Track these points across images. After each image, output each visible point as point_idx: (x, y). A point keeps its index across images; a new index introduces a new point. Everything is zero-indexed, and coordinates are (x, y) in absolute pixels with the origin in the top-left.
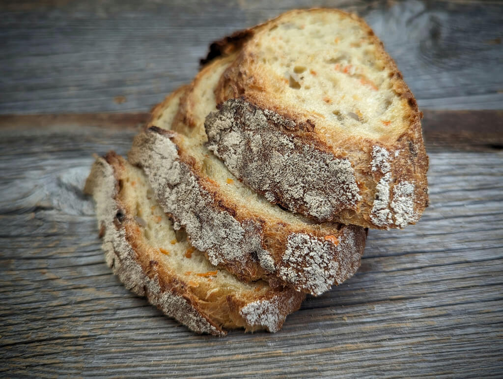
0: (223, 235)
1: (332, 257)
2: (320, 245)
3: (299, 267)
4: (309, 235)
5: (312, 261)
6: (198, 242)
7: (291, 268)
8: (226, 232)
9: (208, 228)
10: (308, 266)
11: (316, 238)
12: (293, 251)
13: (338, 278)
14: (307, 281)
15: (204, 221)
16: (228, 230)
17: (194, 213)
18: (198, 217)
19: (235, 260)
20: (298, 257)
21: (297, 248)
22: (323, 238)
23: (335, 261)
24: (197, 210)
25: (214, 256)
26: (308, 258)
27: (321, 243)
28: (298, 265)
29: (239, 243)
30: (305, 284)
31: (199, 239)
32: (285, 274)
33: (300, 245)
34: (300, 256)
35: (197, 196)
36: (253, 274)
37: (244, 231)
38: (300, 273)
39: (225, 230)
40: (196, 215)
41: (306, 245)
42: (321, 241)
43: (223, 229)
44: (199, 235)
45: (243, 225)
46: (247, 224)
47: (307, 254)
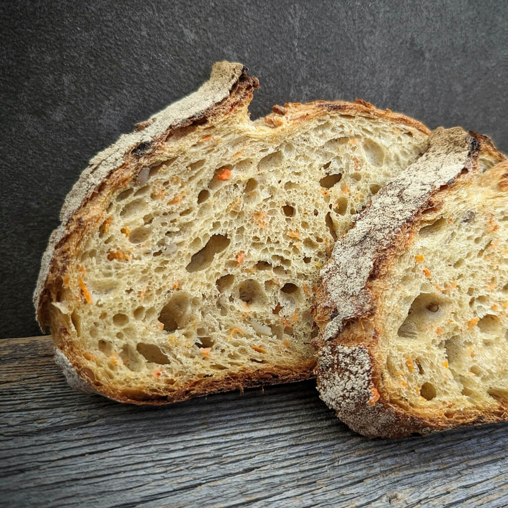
0: (350, 271)
1: (357, 401)
2: (364, 384)
3: (336, 366)
4: (371, 368)
5: (346, 379)
6: (339, 246)
7: (333, 358)
8: (352, 274)
9: (355, 253)
10: (340, 376)
11: (370, 378)
12: (349, 355)
13: (342, 414)
14: (327, 379)
15: (362, 246)
16: (355, 275)
17: (370, 231)
18: (365, 237)
19: (327, 293)
20: (345, 363)
21: (354, 359)
22: (373, 385)
23: (356, 407)
24: (373, 234)
25: (328, 270)
26: (347, 373)
27: (366, 385)
28: (338, 365)
29: (345, 293)
30: (324, 378)
31: (343, 247)
32: (324, 352)
33: (357, 361)
34: (346, 364)
35: (388, 227)
36: (319, 318)
37: (357, 293)
38: (330, 369)
39: (355, 273)
40: (367, 234)
41: (359, 367)
42: (369, 384)
43: (355, 270)
44: (347, 246)
45: (363, 290)
46: (365, 294)
47: (351, 372)
